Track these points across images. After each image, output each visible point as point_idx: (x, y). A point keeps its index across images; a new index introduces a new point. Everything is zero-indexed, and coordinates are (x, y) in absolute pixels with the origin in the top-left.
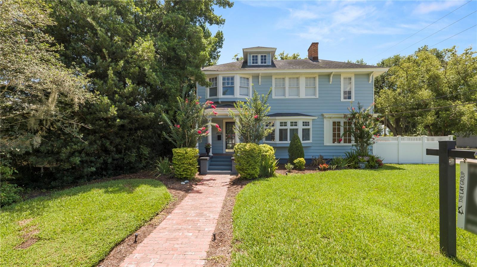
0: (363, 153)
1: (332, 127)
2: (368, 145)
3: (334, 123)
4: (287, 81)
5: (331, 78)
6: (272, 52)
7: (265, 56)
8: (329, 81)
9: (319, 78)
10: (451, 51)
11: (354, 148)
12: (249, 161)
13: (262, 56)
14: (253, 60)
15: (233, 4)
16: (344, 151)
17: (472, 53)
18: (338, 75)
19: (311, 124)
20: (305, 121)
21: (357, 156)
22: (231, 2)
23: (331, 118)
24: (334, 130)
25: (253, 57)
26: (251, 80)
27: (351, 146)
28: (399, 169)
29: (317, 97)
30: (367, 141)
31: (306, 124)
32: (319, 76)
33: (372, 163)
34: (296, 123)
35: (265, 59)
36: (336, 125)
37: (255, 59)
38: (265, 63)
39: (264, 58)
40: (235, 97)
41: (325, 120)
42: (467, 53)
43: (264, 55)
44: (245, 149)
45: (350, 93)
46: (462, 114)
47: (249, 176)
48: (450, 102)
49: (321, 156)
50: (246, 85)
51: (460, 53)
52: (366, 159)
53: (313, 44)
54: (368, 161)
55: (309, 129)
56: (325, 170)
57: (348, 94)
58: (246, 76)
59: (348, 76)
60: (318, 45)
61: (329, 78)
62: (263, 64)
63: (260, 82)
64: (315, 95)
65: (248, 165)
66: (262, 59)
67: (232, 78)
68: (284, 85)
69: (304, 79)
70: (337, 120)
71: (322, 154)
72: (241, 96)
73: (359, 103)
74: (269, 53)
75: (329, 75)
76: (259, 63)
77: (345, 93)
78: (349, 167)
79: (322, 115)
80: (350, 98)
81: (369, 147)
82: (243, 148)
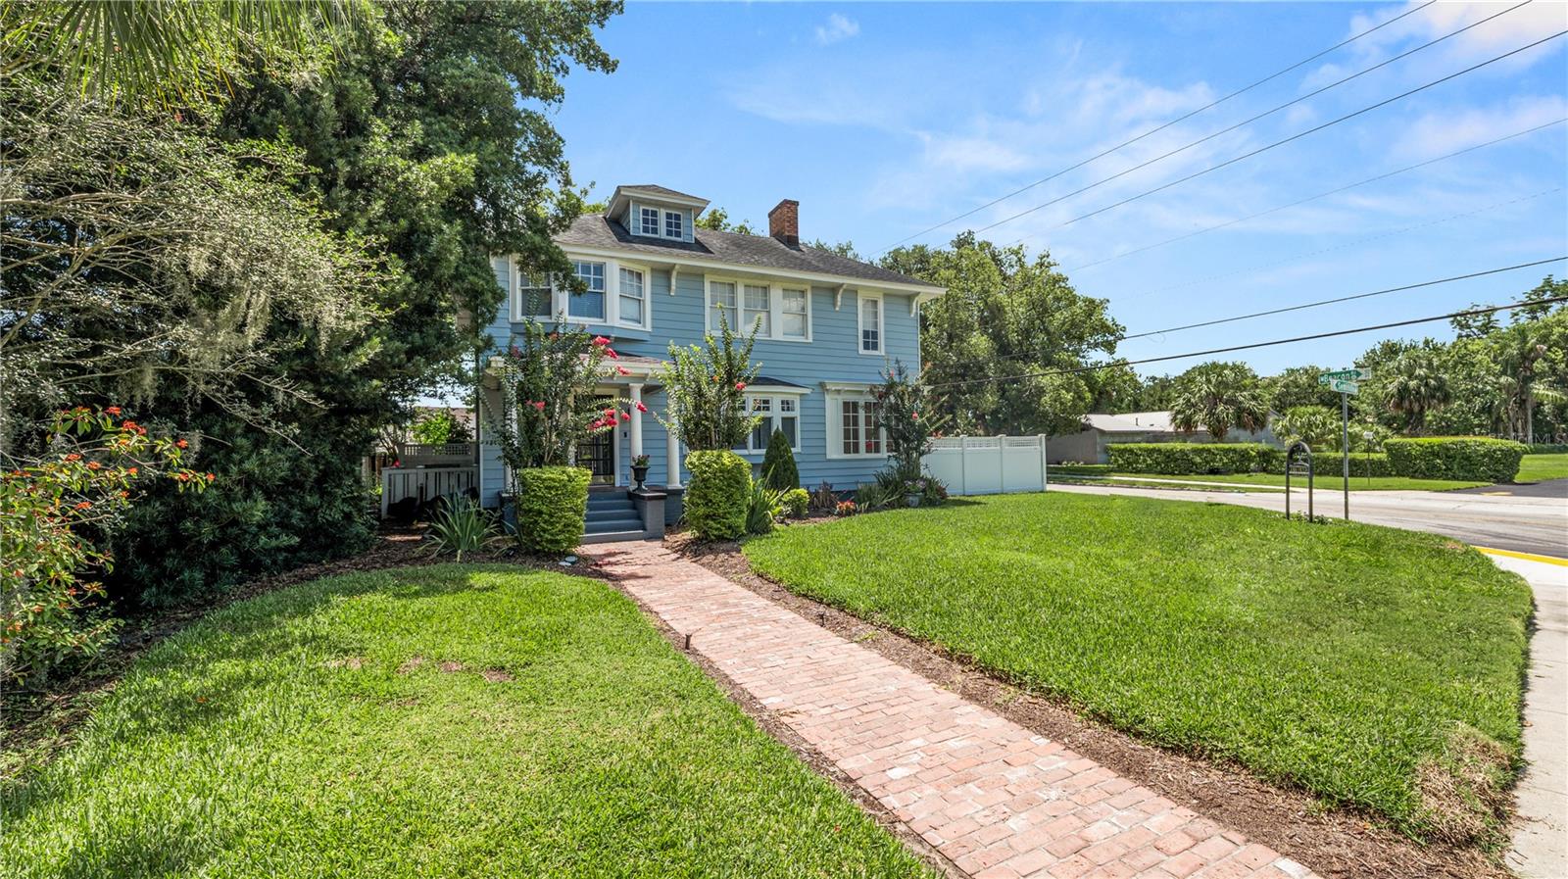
0: (910, 472)
1: (841, 414)
2: (922, 454)
3: (846, 404)
4: (740, 291)
5: (839, 298)
6: (694, 208)
7: (678, 217)
8: (834, 305)
9: (813, 295)
10: (1016, 253)
11: (894, 463)
12: (731, 495)
13: (669, 216)
14: (646, 221)
15: (615, 64)
16: (872, 472)
17: (1050, 265)
18: (853, 292)
19: (797, 405)
20: (786, 397)
21: (902, 481)
22: (611, 59)
23: (838, 392)
24: (846, 419)
25: (645, 212)
26: (647, 279)
27: (884, 460)
28: (975, 503)
29: (810, 340)
30: (919, 446)
31: (787, 405)
32: (813, 288)
33: (930, 495)
34: (766, 402)
35: (678, 226)
36: (850, 408)
37: (650, 219)
38: (678, 234)
39: (674, 223)
40: (609, 324)
41: (828, 398)
42: (1042, 265)
43: (674, 212)
44: (723, 464)
45: (875, 335)
46: (1041, 391)
47: (729, 532)
48: (1020, 364)
49: (825, 484)
50: (636, 291)
51: (1031, 261)
52: (920, 485)
53: (786, 202)
54: (924, 491)
55: (793, 419)
56: (849, 513)
57: (871, 340)
58: (636, 268)
59: (873, 296)
60: (799, 208)
61: (834, 298)
62: (673, 238)
63: (673, 288)
64: (804, 333)
65: (728, 505)
66: (669, 224)
67: (599, 269)
68: (733, 301)
69: (781, 292)
70: (851, 398)
71: (829, 481)
72: (623, 322)
73: (897, 362)
74: (688, 209)
75: (834, 290)
76: (662, 233)
77: (866, 334)
78: (891, 506)
79: (822, 385)
80: (875, 347)
81: (923, 460)
82: (715, 462)
